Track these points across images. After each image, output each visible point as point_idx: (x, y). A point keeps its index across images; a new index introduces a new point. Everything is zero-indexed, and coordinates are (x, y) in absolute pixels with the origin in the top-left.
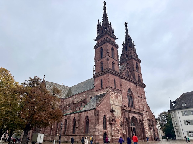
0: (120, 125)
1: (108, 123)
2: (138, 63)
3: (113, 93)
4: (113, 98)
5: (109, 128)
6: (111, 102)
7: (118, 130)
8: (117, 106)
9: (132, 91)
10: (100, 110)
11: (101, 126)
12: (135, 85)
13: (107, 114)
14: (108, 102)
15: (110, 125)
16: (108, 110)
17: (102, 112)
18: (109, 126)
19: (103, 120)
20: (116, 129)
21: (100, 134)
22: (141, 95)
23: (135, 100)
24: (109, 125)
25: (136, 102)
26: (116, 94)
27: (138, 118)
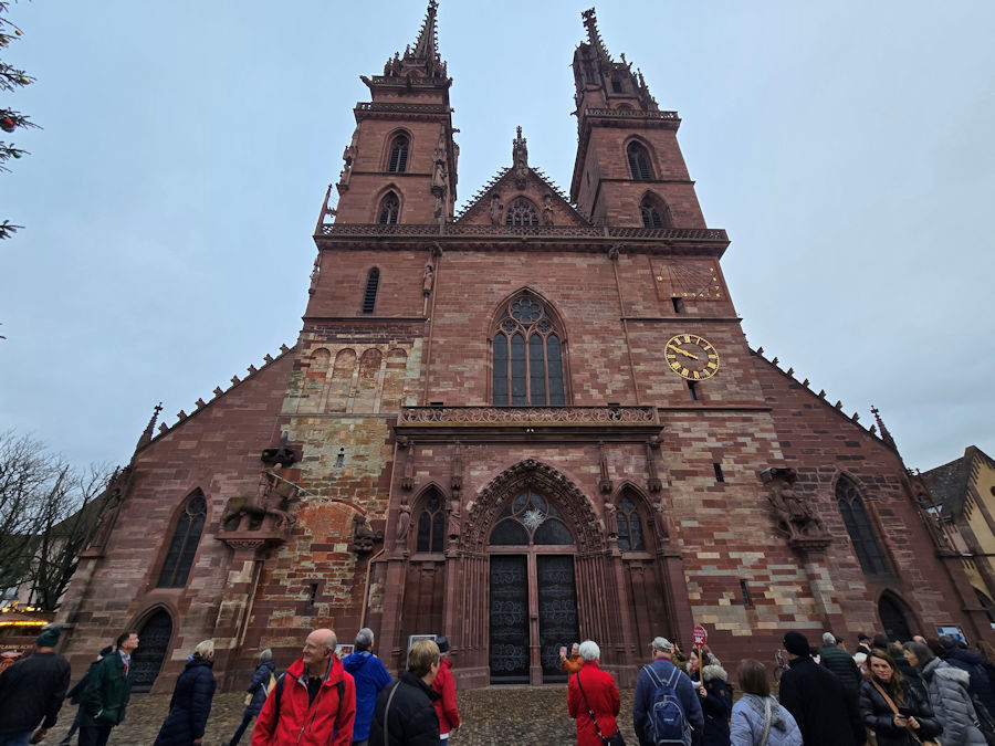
0: (341, 548)
1: (207, 540)
2: (652, 136)
3: (330, 346)
4: (323, 375)
5: (205, 573)
6: (296, 402)
7: (314, 587)
8: (344, 421)
9: (557, 302)
10: (163, 466)
11: (136, 562)
12: (600, 260)
13: (221, 484)
14: (263, 407)
15: (223, 554)
16: (244, 452)
17: (176, 476)
18: (215, 562)
19: (163, 523)
20: (287, 583)
21: (103, 621)
22: (670, 306)
23: (584, 350)
24: (215, 550)
25: (597, 365)
26: (360, 348)
27: (594, 470)
